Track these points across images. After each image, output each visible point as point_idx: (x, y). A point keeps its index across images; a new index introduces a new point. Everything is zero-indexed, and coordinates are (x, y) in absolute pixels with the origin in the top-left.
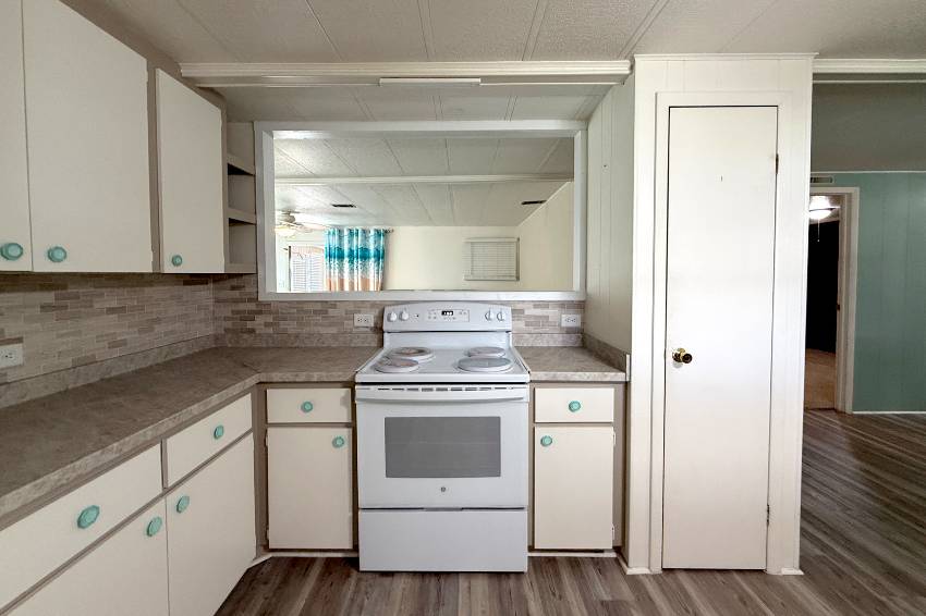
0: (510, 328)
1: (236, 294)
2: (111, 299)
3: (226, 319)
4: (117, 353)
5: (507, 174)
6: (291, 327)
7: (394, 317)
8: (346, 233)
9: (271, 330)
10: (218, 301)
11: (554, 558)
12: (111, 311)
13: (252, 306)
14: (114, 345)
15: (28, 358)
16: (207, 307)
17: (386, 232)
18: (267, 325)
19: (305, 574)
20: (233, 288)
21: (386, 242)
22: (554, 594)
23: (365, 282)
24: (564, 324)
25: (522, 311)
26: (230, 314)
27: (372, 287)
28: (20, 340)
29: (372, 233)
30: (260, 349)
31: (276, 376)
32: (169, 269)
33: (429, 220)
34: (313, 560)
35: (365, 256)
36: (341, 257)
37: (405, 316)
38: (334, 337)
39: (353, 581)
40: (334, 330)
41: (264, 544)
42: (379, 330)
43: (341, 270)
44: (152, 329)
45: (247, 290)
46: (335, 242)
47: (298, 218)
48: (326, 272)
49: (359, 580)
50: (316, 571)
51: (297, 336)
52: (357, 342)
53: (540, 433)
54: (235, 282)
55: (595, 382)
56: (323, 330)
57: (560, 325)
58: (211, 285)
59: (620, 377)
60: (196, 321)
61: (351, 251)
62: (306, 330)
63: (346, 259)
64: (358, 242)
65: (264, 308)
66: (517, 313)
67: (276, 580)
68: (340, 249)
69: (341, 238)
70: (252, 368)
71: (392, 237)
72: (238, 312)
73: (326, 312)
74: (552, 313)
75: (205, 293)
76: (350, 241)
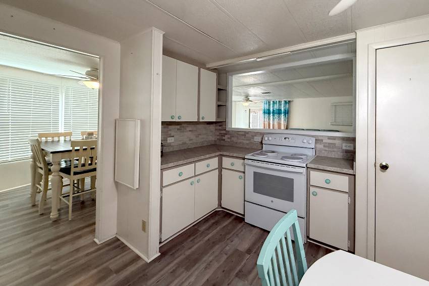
0: (314, 147)
1: (220, 128)
2: (190, 128)
3: (218, 136)
4: (191, 142)
5: (336, 74)
6: (234, 139)
7: (266, 139)
8: (271, 103)
9: (229, 140)
10: (216, 130)
11: (320, 246)
12: (190, 131)
13: (224, 132)
14: (191, 140)
15: (175, 141)
16: (212, 132)
17: (289, 101)
18: (228, 138)
19: (230, 217)
20: (220, 126)
21: (289, 107)
22: (312, 255)
23: (279, 124)
24: (344, 148)
25: (322, 140)
26: (218, 134)
27: (282, 127)
28: (173, 136)
29: (283, 102)
30: (226, 146)
31: (225, 153)
32: (201, 120)
33: (307, 96)
34: (233, 215)
35: (279, 112)
36: (269, 113)
37: (270, 139)
38: (247, 144)
39: (242, 224)
40: (248, 142)
41: (220, 205)
42: (261, 143)
43: (269, 119)
44: (198, 137)
45: (223, 126)
46: (267, 107)
47: (251, 98)
48: (263, 120)
49: (244, 224)
50: (233, 218)
51: (236, 143)
52: (255, 147)
53: (312, 189)
54: (220, 124)
55: (337, 172)
56: (245, 142)
57: (342, 148)
58: (214, 125)
59: (351, 172)
60: (210, 136)
61: (274, 110)
62: (239, 141)
63: (271, 114)
64: (276, 107)
65: (227, 133)
66: (317, 141)
67: (222, 215)
68: (269, 110)
69: (269, 105)
70: (219, 150)
71: (292, 103)
72: (220, 134)
73: (245, 135)
74: (338, 142)
75: (212, 127)
76: (273, 106)
